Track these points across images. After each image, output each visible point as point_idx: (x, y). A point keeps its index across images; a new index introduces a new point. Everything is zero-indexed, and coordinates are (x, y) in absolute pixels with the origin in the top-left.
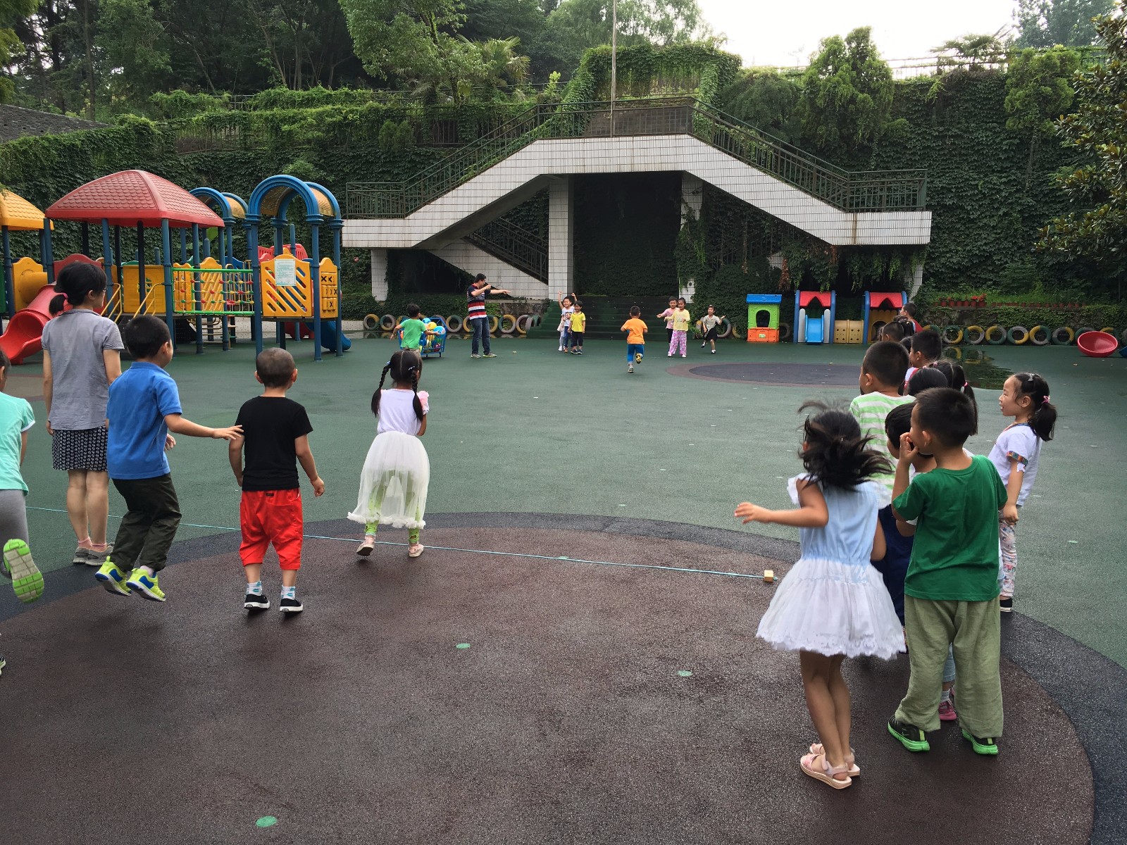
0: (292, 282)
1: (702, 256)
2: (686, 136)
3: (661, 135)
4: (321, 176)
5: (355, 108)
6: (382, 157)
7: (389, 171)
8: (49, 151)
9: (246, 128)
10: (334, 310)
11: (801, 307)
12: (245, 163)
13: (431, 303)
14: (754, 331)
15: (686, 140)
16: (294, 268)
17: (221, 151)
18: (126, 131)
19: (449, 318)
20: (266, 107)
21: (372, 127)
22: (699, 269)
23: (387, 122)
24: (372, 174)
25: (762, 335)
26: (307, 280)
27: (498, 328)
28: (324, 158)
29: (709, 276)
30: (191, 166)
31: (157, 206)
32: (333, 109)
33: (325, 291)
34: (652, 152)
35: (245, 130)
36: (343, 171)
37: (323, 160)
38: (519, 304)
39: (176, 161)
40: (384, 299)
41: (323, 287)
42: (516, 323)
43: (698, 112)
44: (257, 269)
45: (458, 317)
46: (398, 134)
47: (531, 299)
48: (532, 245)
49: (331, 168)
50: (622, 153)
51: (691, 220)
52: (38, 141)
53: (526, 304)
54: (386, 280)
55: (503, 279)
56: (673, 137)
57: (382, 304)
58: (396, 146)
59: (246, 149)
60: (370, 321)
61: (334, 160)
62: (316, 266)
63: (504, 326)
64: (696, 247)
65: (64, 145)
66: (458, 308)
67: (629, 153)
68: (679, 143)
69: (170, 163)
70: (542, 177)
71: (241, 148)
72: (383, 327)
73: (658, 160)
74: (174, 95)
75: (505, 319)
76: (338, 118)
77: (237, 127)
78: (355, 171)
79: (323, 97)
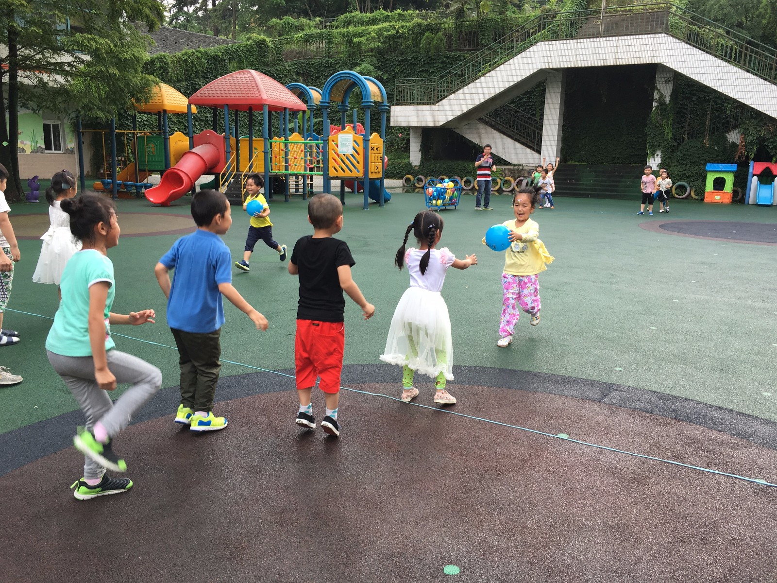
0: (350, 151)
1: (669, 132)
2: (664, 35)
3: (642, 34)
4: (379, 75)
5: (405, 24)
6: (422, 60)
7: (426, 71)
8: (201, 59)
9: (330, 42)
10: (379, 172)
11: (754, 175)
12: (328, 67)
13: (451, 168)
14: (710, 193)
15: (663, 40)
16: (352, 140)
17: (313, 59)
18: (251, 46)
19: (464, 179)
20: (344, 26)
21: (417, 38)
22: (666, 142)
23: (427, 34)
24: (414, 72)
25: (717, 198)
26: (360, 150)
27: (500, 188)
28: (381, 62)
29: (674, 149)
30: (293, 70)
31: (260, 96)
32: (389, 25)
33: (373, 158)
34: (633, 48)
35: (329, 43)
36: (394, 71)
37: (380, 63)
38: (518, 169)
39: (283, 66)
40: (418, 164)
41: (372, 155)
42: (514, 184)
43: (675, 15)
44: (326, 141)
45: (471, 179)
46: (434, 42)
47: (527, 165)
48: (530, 124)
49: (386, 69)
50: (609, 50)
51: (661, 103)
52: (194, 53)
53: (522, 169)
54: (420, 150)
55: (506, 150)
56: (652, 36)
57: (417, 168)
58: (433, 51)
59: (329, 57)
60: (408, 180)
61: (388, 63)
62: (367, 139)
63: (505, 185)
64: (664, 125)
65: (211, 56)
66: (471, 172)
67: (614, 49)
68: (657, 40)
69: (279, 67)
70: (541, 71)
71: (326, 57)
72: (416, 184)
73: (638, 55)
74: (284, 20)
75: (506, 181)
76: (393, 32)
77: (324, 42)
78: (402, 71)
79: (383, 17)
